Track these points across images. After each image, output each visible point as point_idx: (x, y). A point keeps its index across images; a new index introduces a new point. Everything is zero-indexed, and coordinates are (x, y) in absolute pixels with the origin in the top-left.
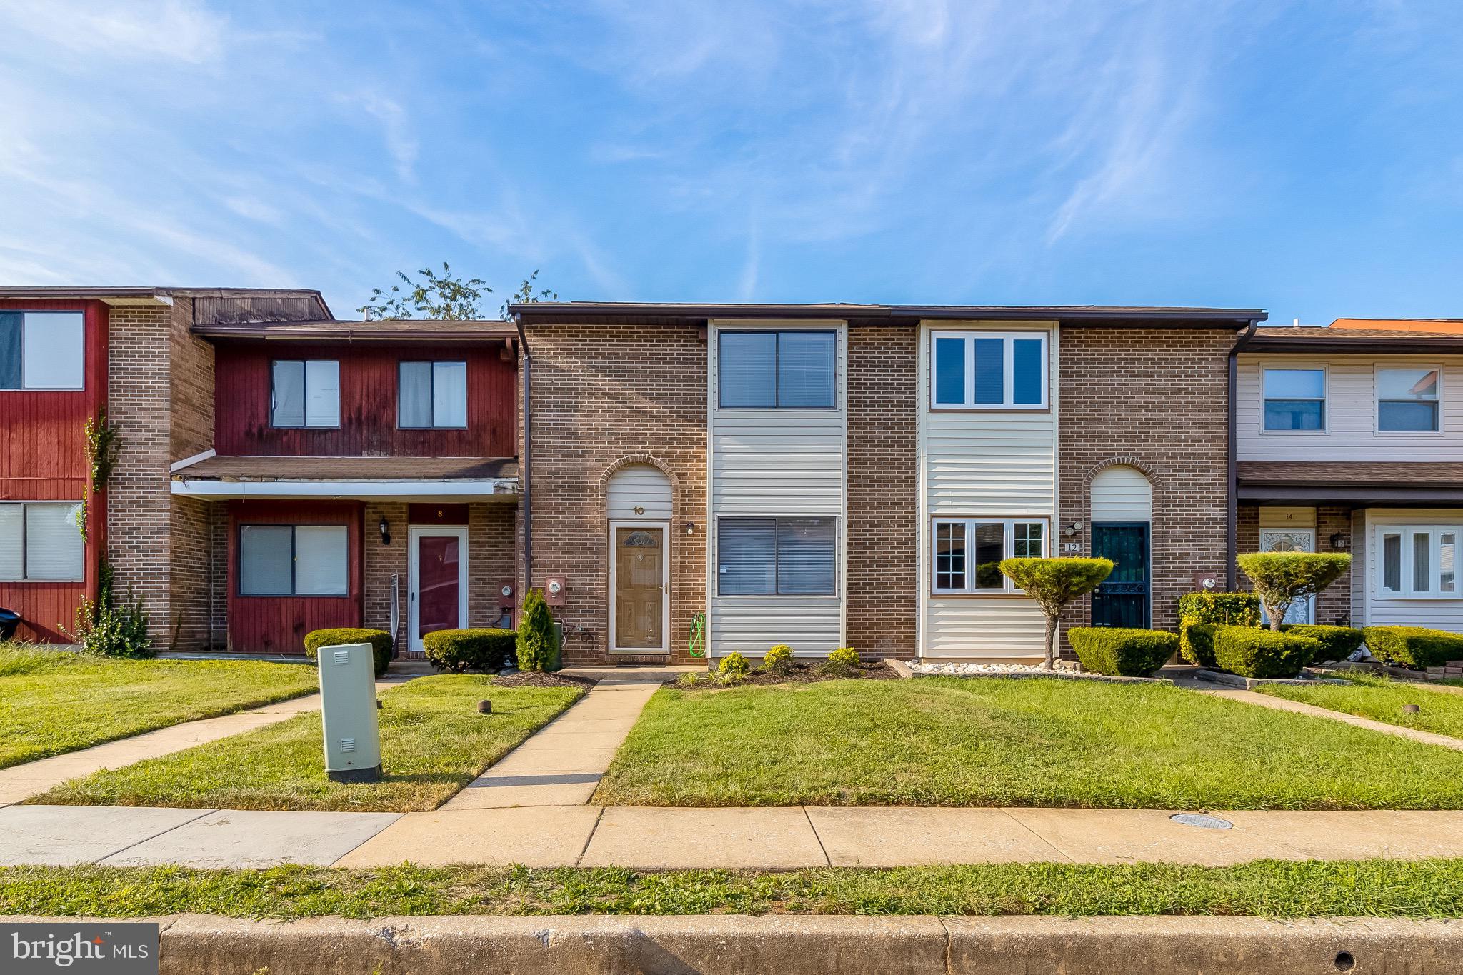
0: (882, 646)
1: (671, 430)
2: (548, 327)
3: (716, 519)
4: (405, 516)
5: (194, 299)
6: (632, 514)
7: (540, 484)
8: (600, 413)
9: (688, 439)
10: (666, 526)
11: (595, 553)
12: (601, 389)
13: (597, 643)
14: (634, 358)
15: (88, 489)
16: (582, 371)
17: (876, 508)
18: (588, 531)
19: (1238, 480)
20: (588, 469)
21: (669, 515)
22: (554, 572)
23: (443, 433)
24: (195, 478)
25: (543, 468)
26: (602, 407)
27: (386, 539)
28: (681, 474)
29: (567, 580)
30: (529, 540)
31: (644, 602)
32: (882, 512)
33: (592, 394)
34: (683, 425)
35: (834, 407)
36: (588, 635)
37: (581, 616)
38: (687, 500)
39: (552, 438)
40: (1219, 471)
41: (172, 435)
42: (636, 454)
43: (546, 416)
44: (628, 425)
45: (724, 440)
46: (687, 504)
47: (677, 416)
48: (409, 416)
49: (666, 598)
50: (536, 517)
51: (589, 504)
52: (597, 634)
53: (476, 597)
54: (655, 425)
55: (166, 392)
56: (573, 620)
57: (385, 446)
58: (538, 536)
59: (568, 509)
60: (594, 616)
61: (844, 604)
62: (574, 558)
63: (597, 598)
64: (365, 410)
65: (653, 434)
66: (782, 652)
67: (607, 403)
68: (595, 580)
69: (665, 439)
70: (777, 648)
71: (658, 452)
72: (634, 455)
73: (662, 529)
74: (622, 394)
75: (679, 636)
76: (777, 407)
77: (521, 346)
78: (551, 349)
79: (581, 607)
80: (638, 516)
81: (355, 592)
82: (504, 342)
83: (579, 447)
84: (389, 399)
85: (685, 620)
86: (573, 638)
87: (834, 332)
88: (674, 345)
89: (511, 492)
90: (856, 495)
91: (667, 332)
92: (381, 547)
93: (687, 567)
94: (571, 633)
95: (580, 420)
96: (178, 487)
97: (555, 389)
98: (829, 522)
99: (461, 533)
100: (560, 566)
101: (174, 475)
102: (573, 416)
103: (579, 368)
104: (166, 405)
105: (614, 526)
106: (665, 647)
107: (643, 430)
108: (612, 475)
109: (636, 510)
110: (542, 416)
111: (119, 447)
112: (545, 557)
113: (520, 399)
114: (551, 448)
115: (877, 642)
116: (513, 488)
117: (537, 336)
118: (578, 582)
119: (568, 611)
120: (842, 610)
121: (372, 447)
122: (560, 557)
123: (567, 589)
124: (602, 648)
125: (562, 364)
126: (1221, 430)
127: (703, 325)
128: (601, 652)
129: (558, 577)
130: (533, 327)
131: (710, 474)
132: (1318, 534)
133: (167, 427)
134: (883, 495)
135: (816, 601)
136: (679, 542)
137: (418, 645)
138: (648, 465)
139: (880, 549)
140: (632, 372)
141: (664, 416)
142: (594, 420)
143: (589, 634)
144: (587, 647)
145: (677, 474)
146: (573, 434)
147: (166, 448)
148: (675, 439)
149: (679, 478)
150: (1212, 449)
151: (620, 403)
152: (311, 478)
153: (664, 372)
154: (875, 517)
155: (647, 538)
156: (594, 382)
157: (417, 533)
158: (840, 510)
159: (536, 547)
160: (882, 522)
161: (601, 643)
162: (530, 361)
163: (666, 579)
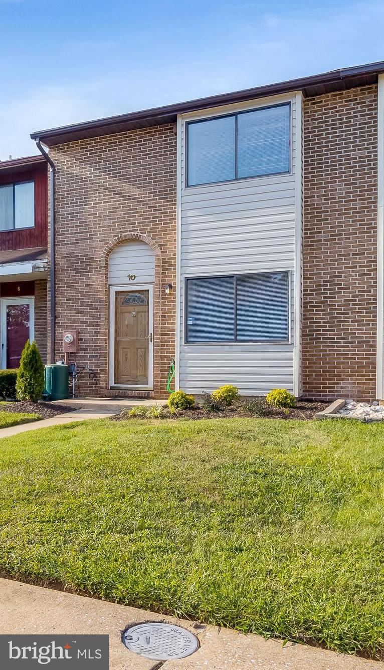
0: (342, 388)
1: (155, 210)
2: (66, 145)
3: (183, 280)
6: (127, 280)
7: (61, 262)
8: (102, 204)
9: (168, 216)
10: (151, 288)
11: (99, 312)
12: (103, 186)
13: (99, 380)
14: (127, 158)
16: (90, 174)
17: (336, 260)
18: (94, 295)
20: (94, 248)
21: (153, 279)
22: (70, 327)
25: (63, 250)
26: (104, 199)
28: (162, 245)
29: (79, 333)
30: (54, 304)
31: (138, 348)
32: (343, 264)
33: (97, 190)
34: (163, 206)
35: (289, 172)
36: (93, 374)
37: (89, 360)
38: (165, 266)
39: (70, 227)
42: (128, 233)
43: (65, 211)
44: (122, 211)
45: (190, 213)
46: (167, 270)
47: (160, 199)
49: (151, 345)
50: (59, 287)
51: (94, 275)
52: (99, 374)
54: (142, 208)
56: (84, 363)
58: (60, 300)
59: (80, 279)
60: (98, 360)
61: (297, 349)
62: (84, 316)
63: (99, 346)
65: (141, 216)
66: (230, 391)
67: (108, 195)
68: (99, 332)
69: (149, 218)
70: (225, 386)
71: (144, 229)
72: (127, 233)
73: (148, 291)
74: (118, 187)
75: (160, 376)
76: (237, 179)
78: (70, 161)
79: (89, 353)
80: (131, 281)
83: (88, 232)
85: (165, 363)
86: (83, 377)
87: (288, 104)
88: (154, 141)
89: (42, 270)
90: (316, 249)
91: (151, 132)
93: (167, 320)
94: (82, 373)
95: (88, 212)
97: (72, 190)
98: (285, 274)
100: (75, 323)
102: (83, 209)
103: (88, 172)
105: (113, 290)
106: (150, 386)
107: (133, 213)
108: (110, 251)
109: (130, 277)
110: (63, 211)
112: (65, 317)
113: (48, 202)
114: (69, 234)
115: (338, 384)
116: (44, 267)
117: (59, 153)
118: (87, 335)
119: (81, 356)
120: (296, 354)
122: (74, 316)
123: (79, 339)
124: (103, 385)
125: (76, 171)
127: (174, 120)
128: (101, 388)
129: (71, 331)
130: (57, 147)
131: (179, 243)
134: (344, 247)
135: (270, 346)
136: (161, 300)
138: (136, 240)
139: (340, 298)
140: (125, 168)
141: (149, 200)
142: (98, 210)
143: (94, 374)
144: (93, 384)
145: (159, 245)
146: (83, 222)
148: (157, 217)
149: (161, 249)
151: (117, 194)
153: (149, 165)
154: (336, 269)
155: (139, 298)
156: (98, 181)
158: (294, 264)
159: (59, 309)
160: (343, 272)
161: (102, 381)
162: (54, 170)
163: (151, 330)
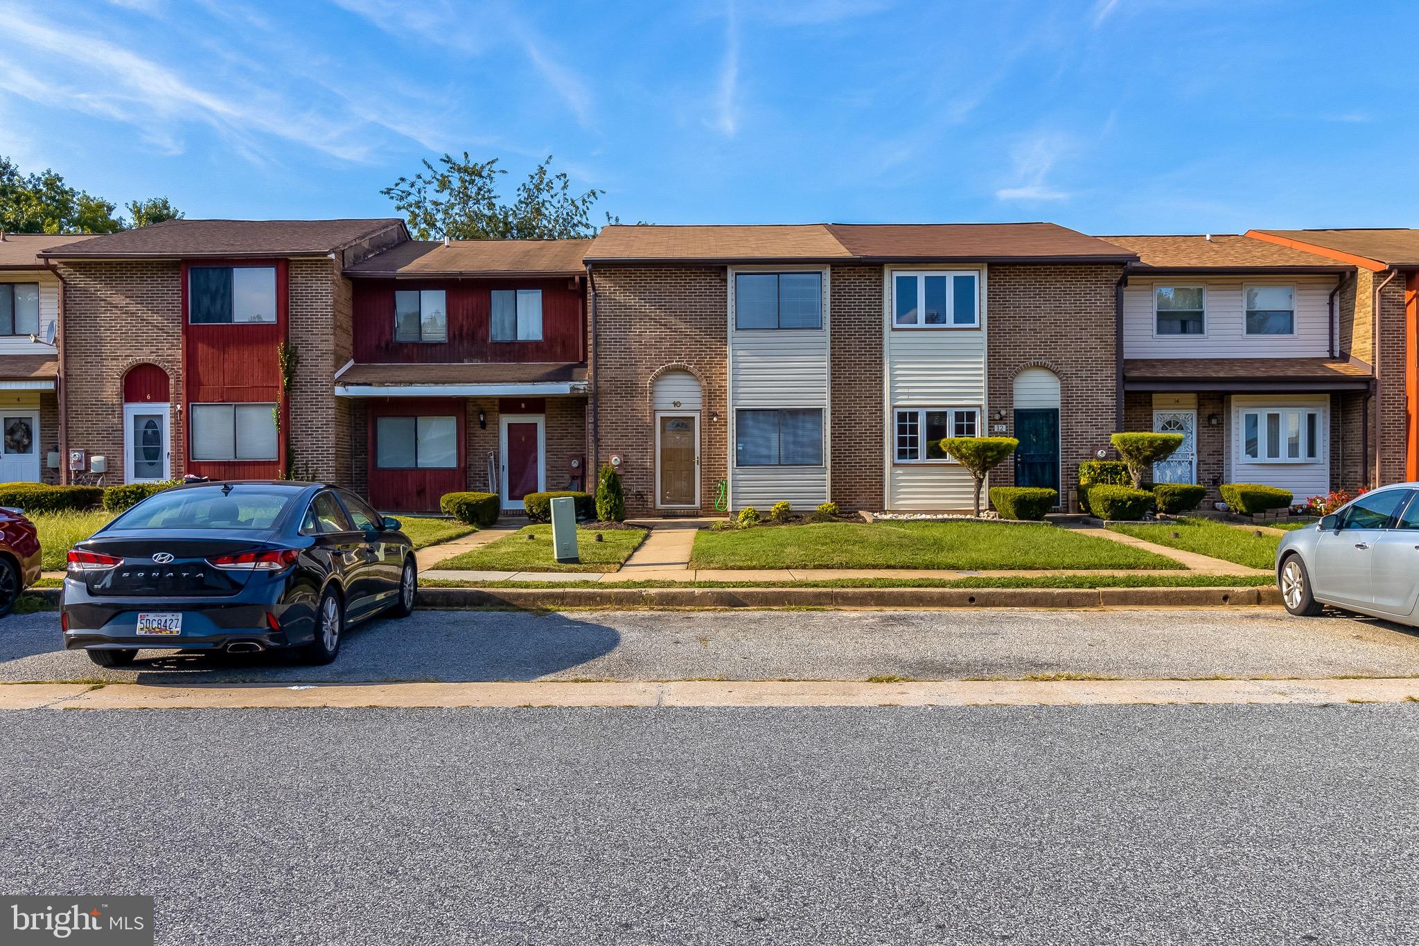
0: (858, 502)
1: (700, 345)
2: (609, 271)
3: (734, 410)
4: (497, 408)
5: (343, 251)
6: (672, 407)
7: (604, 385)
8: (648, 333)
9: (713, 351)
10: (697, 416)
11: (645, 436)
12: (648, 316)
13: (647, 501)
14: (673, 293)
15: (280, 393)
16: (634, 302)
17: (853, 401)
18: (640, 419)
19: (1124, 377)
20: (639, 374)
21: (699, 406)
22: (615, 450)
23: (525, 344)
24: (352, 384)
25: (606, 374)
26: (649, 329)
27: (483, 425)
28: (708, 377)
29: (624, 456)
30: (596, 426)
31: (682, 471)
32: (858, 404)
33: (642, 319)
34: (709, 341)
35: (821, 328)
36: (640, 496)
37: (635, 482)
38: (712, 396)
39: (613, 352)
40: (1110, 371)
41: (335, 353)
42: (674, 363)
43: (608, 335)
44: (668, 342)
45: (739, 353)
46: (713, 399)
47: (705, 335)
48: (498, 331)
49: (697, 468)
50: (600, 410)
51: (640, 400)
52: (647, 495)
53: (551, 468)
54: (688, 342)
55: (330, 322)
56: (630, 485)
57: (482, 356)
58: (603, 425)
59: (624, 403)
60: (645, 482)
61: (829, 472)
62: (630, 439)
63: (647, 468)
64: (465, 329)
65: (687, 348)
66: (784, 506)
67: (653, 325)
68: (645, 455)
69: (696, 351)
70: (780, 504)
71: (690, 361)
72: (673, 364)
73: (694, 418)
74: (664, 319)
75: (708, 496)
76: (779, 328)
77: (589, 284)
78: (611, 286)
79: (634, 475)
80: (676, 408)
81: (463, 465)
82: (574, 279)
83: (632, 358)
84: (483, 318)
85: (712, 484)
86: (630, 498)
87: (821, 273)
88: (702, 283)
89: (582, 392)
90: (838, 391)
91: (697, 273)
92: (480, 432)
93: (713, 445)
94: (628, 495)
95: (633, 339)
96: (339, 391)
97: (614, 316)
98: (818, 412)
99: (539, 420)
100: (620, 446)
101: (337, 382)
102: (628, 335)
103: (633, 300)
104: (330, 331)
105: (659, 416)
106: (697, 504)
107: (680, 345)
108: (657, 378)
109: (675, 404)
110: (606, 335)
111: (297, 362)
112: (608, 440)
113: (589, 324)
114: (611, 360)
115: (855, 499)
116: (584, 389)
117: (601, 277)
118: (634, 456)
119: (626, 479)
120: (828, 476)
121: (471, 356)
122: (619, 439)
123: (625, 462)
124: (650, 505)
125: (620, 297)
126: (1111, 340)
127: (724, 269)
128: (650, 508)
129: (616, 453)
130: (597, 271)
131: (729, 377)
132: (1199, 414)
133: (332, 347)
134: (858, 391)
135: (808, 469)
136: (707, 427)
137: (507, 504)
138: (683, 370)
139: (857, 430)
140: (671, 302)
141: (695, 335)
142: (643, 339)
143: (642, 495)
144: (640, 505)
145: (705, 377)
146: (627, 349)
147: (332, 363)
148: (703, 351)
149: (707, 380)
150: (1105, 354)
151: (662, 325)
152: (436, 383)
153: (695, 302)
154: (852, 407)
155: (683, 424)
156: (643, 310)
157: (506, 420)
158: (826, 404)
159: (602, 432)
160: (857, 411)
161: (650, 502)
162: (596, 295)
163: (697, 454)
